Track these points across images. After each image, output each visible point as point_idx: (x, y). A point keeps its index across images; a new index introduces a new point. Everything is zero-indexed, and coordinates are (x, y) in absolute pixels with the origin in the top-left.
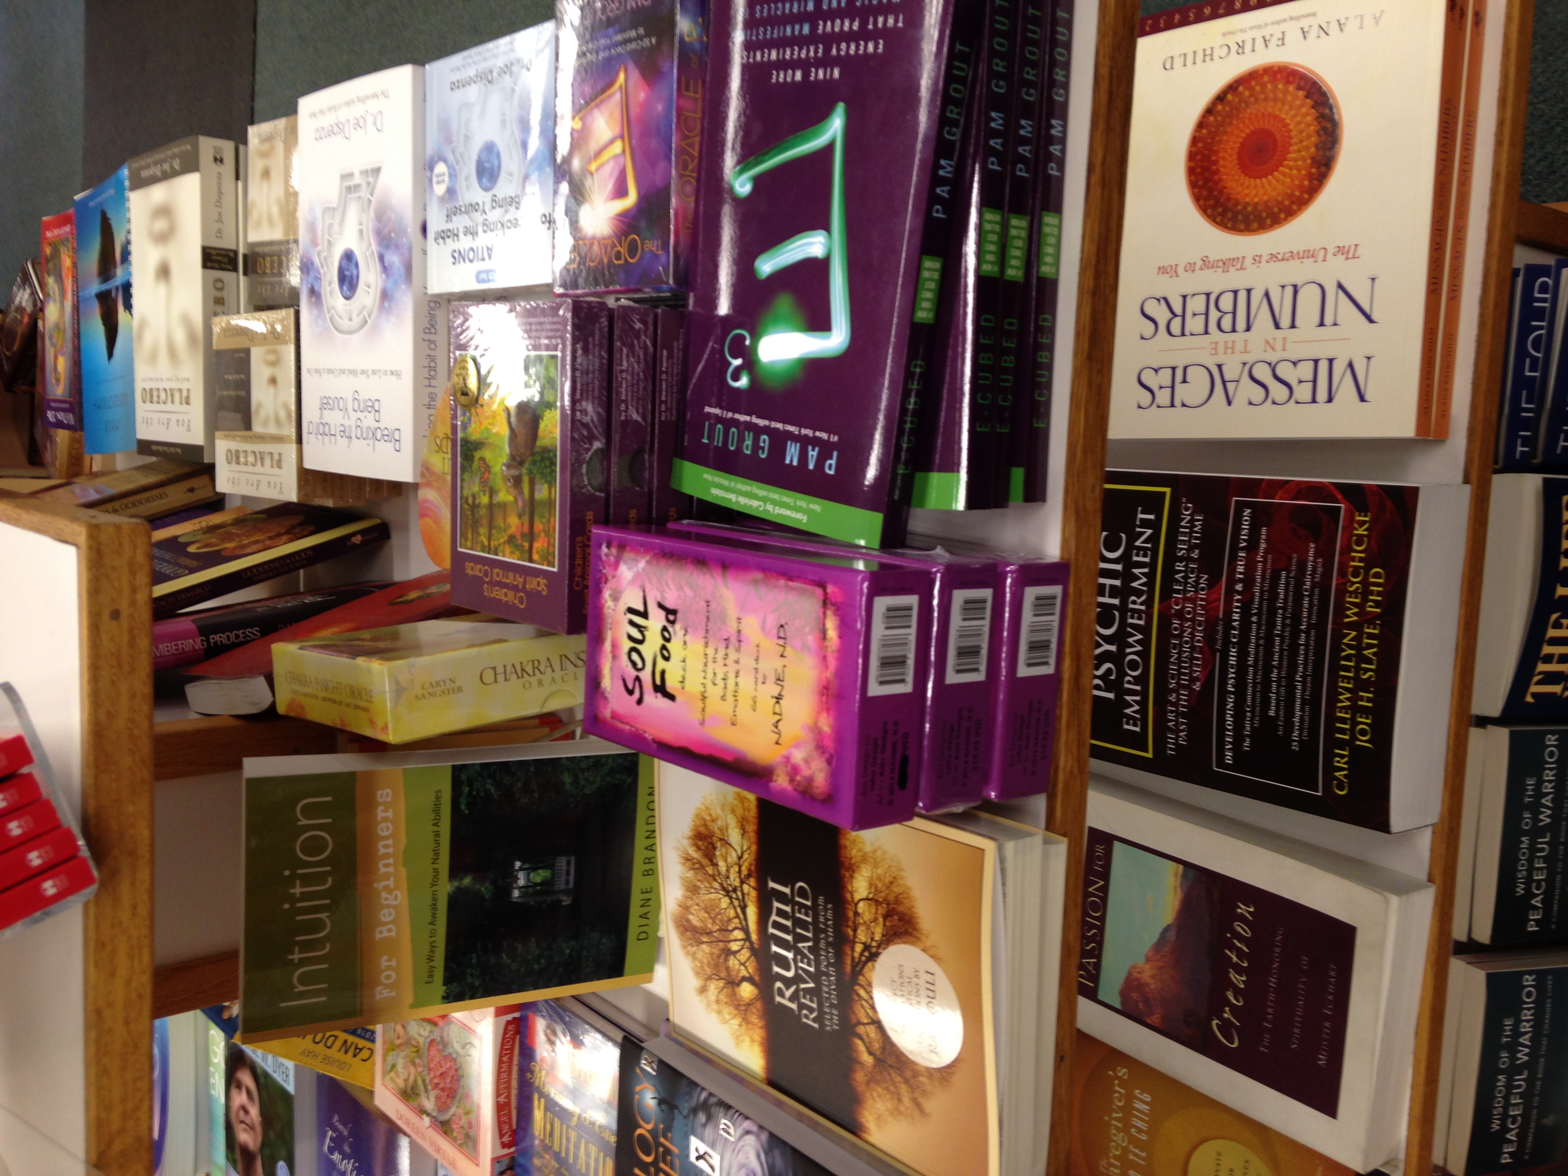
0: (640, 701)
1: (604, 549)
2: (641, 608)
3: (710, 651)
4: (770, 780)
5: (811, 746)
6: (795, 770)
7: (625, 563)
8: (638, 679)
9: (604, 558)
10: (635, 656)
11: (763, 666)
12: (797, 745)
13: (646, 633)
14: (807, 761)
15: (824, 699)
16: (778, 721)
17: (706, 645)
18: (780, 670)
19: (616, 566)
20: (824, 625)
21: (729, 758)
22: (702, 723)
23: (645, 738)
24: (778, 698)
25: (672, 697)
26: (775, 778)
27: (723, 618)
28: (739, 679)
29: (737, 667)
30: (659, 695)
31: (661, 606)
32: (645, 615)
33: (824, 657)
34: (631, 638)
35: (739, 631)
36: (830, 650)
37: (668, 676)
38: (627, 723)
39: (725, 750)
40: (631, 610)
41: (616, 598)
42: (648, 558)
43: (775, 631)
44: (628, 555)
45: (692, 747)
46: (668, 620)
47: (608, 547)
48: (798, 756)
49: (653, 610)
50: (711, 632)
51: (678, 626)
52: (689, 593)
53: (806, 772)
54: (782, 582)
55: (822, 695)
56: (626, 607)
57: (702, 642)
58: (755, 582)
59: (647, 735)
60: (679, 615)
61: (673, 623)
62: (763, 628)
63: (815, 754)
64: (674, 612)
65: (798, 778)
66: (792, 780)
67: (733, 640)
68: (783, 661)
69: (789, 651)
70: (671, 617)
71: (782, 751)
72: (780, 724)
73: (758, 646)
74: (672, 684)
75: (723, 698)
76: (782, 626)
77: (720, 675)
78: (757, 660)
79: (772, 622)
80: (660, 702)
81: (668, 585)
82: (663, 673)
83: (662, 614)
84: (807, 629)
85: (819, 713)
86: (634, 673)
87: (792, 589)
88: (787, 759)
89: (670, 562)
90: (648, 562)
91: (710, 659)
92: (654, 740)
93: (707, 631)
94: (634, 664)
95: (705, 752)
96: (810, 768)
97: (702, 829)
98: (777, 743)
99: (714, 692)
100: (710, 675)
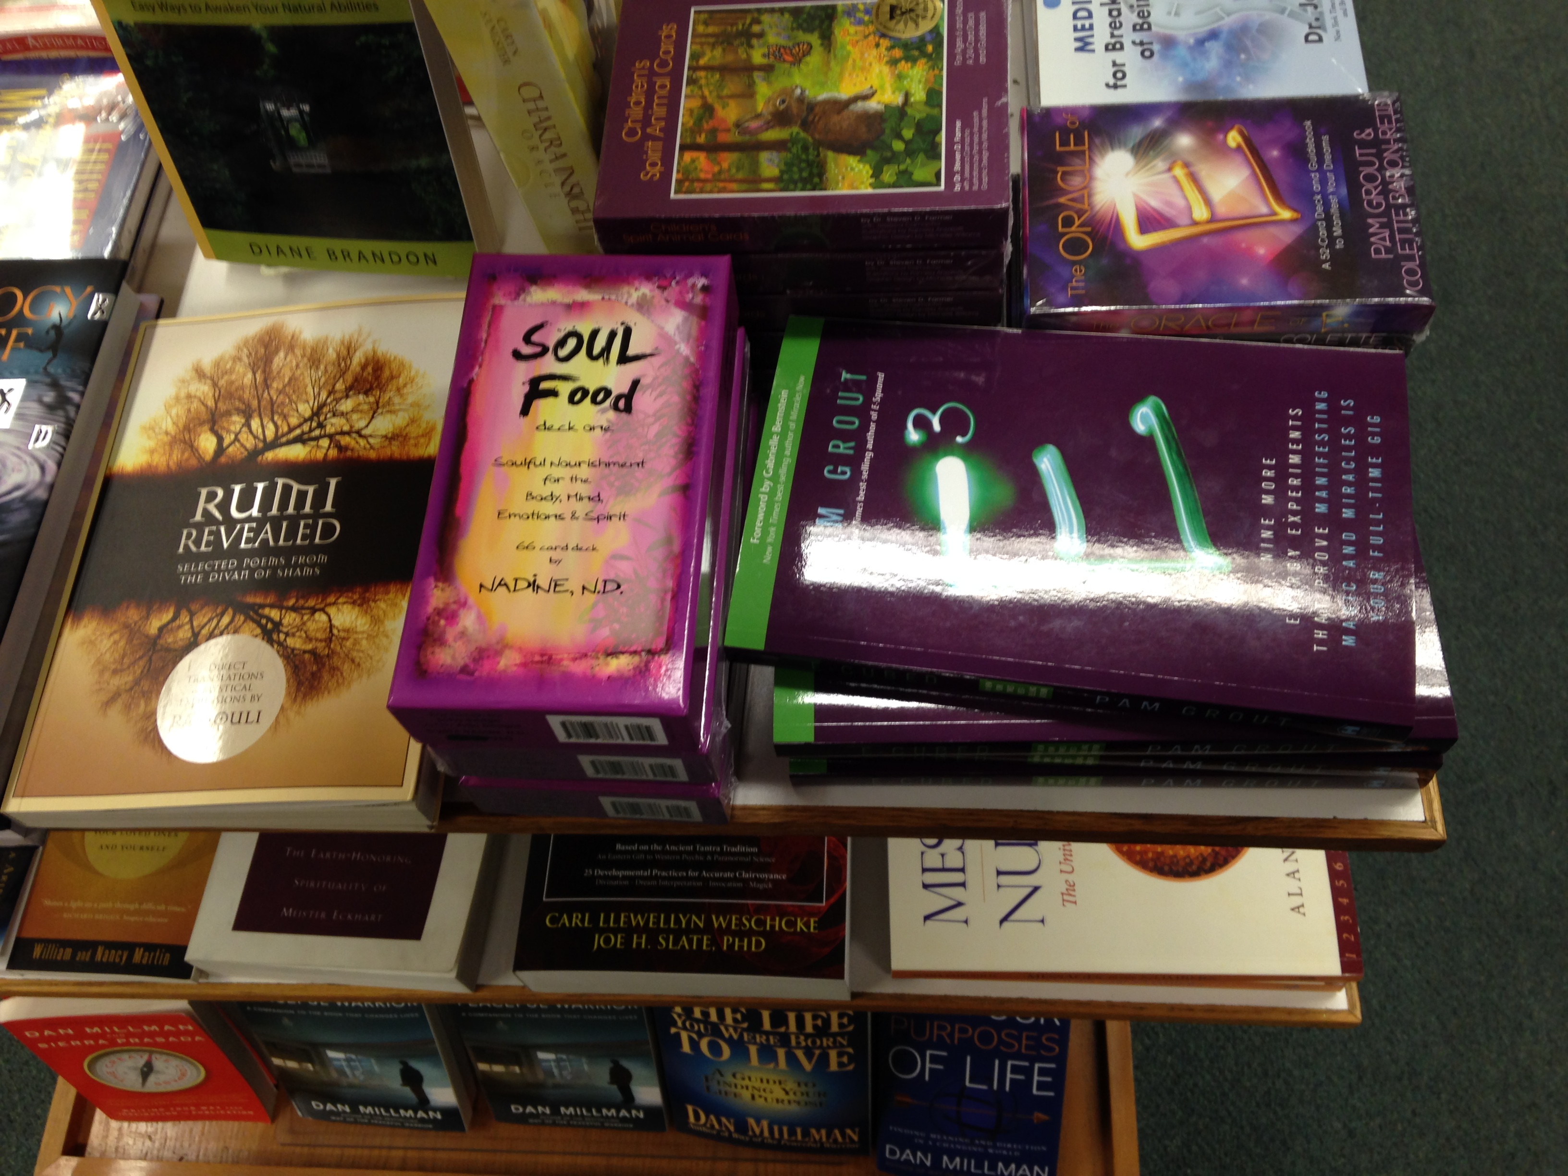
0: (517, 355)
1: (701, 282)
2: (631, 352)
3: (584, 472)
4: (437, 580)
5: (480, 640)
6: (452, 617)
7: (686, 320)
8: (545, 350)
9: (690, 281)
10: (572, 343)
11: (571, 557)
12: (481, 619)
13: (601, 361)
14: (463, 634)
15: (537, 658)
16: (506, 585)
17: (591, 464)
18: (568, 586)
19: (682, 305)
20: (623, 653)
21: (458, 510)
22: (498, 463)
23: (472, 368)
24: (533, 585)
25: (525, 411)
26: (440, 585)
27: (625, 491)
28: (553, 519)
29: (568, 516)
30: (526, 388)
31: (635, 384)
32: (624, 359)
33: (585, 655)
34: (594, 334)
35: (610, 518)
36: (594, 662)
37: (550, 400)
38: (489, 335)
39: (468, 503)
40: (628, 332)
41: (642, 306)
42: (692, 359)
43: (612, 576)
44: (694, 323)
45: (467, 445)
46: (618, 398)
47: (704, 289)
48: (468, 620)
49: (632, 370)
50: (606, 471)
51: (611, 414)
52: (654, 429)
53: (451, 634)
54: (670, 584)
55: (542, 655)
56: (632, 325)
57: (594, 458)
58: (669, 541)
59: (477, 369)
60: (624, 415)
61: (615, 407)
62: (616, 556)
63: (472, 647)
64: (628, 409)
65: (442, 622)
66: (439, 612)
67: (599, 509)
68: (578, 590)
69: (591, 598)
70: (621, 404)
71: (473, 597)
72: (504, 589)
73: (594, 549)
74: (543, 408)
75: (530, 496)
76: (619, 587)
77: (558, 489)
78: (578, 548)
79: (624, 569)
80: (518, 391)
81: (660, 395)
82: (553, 393)
83: (625, 389)
84: (616, 626)
85: (520, 650)
86: (551, 344)
87: (663, 601)
88: (463, 604)
89: (688, 397)
90: (687, 358)
91: (576, 471)
92: (471, 381)
93: (608, 465)
94: (562, 343)
95: (463, 470)
96: (455, 641)
97: (386, 373)
98: (481, 586)
99: (533, 480)
100: (557, 472)
